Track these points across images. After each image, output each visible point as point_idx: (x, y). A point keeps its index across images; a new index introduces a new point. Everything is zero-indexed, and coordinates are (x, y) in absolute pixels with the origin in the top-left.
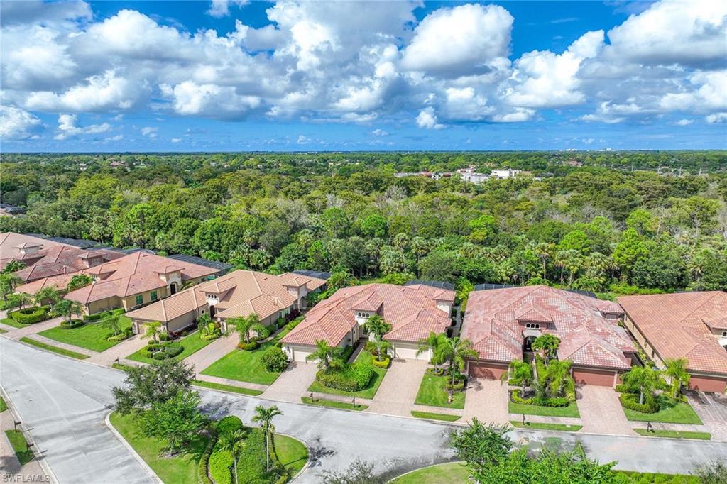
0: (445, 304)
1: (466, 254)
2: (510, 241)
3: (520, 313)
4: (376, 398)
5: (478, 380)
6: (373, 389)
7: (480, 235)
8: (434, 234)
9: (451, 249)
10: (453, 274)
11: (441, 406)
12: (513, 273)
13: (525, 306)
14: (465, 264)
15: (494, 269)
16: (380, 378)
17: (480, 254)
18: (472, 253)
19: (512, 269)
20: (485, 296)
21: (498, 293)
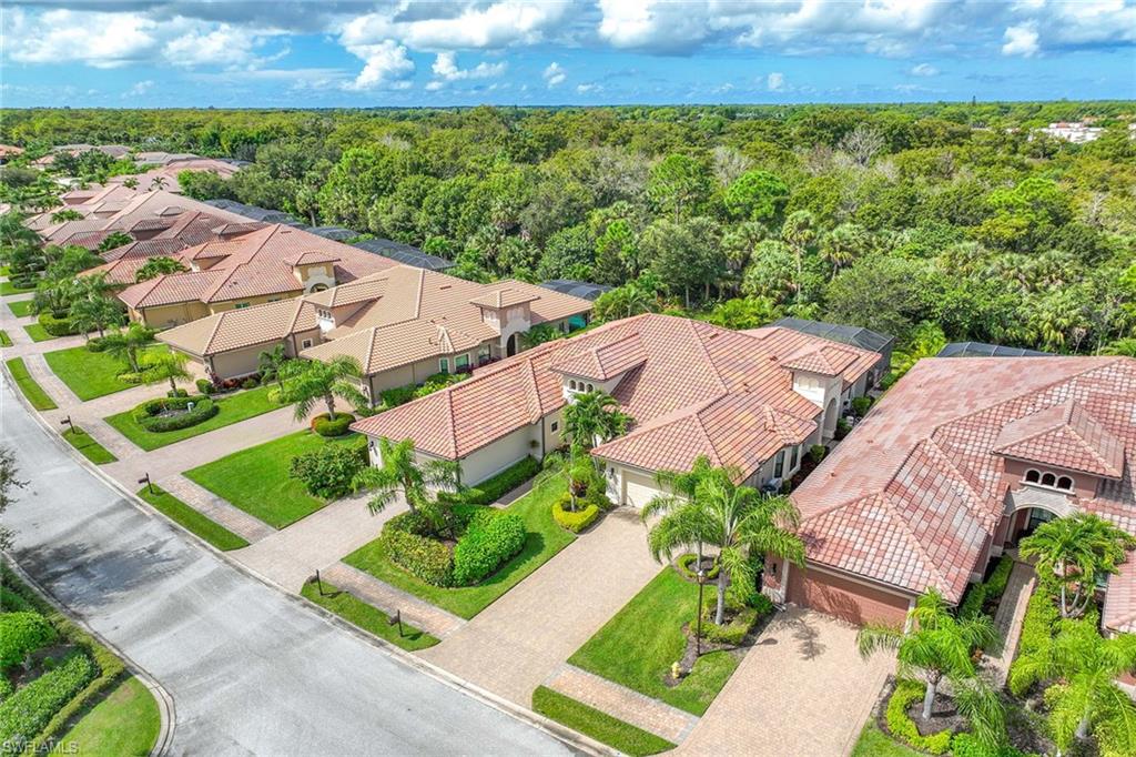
0: (816, 382)
1: (952, 267)
2: (1093, 244)
3: (1015, 436)
4: (481, 620)
5: (810, 618)
6: (497, 587)
7: (1006, 224)
8: (892, 220)
9: (921, 254)
10: (904, 313)
11: (639, 689)
12: (1076, 323)
13: (1045, 413)
14: (943, 291)
15: (1020, 309)
16: (540, 558)
17: (989, 270)
18: (969, 265)
19: (1073, 312)
20: (949, 373)
21: (983, 369)
